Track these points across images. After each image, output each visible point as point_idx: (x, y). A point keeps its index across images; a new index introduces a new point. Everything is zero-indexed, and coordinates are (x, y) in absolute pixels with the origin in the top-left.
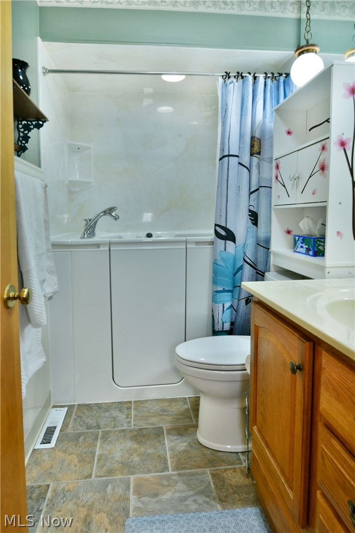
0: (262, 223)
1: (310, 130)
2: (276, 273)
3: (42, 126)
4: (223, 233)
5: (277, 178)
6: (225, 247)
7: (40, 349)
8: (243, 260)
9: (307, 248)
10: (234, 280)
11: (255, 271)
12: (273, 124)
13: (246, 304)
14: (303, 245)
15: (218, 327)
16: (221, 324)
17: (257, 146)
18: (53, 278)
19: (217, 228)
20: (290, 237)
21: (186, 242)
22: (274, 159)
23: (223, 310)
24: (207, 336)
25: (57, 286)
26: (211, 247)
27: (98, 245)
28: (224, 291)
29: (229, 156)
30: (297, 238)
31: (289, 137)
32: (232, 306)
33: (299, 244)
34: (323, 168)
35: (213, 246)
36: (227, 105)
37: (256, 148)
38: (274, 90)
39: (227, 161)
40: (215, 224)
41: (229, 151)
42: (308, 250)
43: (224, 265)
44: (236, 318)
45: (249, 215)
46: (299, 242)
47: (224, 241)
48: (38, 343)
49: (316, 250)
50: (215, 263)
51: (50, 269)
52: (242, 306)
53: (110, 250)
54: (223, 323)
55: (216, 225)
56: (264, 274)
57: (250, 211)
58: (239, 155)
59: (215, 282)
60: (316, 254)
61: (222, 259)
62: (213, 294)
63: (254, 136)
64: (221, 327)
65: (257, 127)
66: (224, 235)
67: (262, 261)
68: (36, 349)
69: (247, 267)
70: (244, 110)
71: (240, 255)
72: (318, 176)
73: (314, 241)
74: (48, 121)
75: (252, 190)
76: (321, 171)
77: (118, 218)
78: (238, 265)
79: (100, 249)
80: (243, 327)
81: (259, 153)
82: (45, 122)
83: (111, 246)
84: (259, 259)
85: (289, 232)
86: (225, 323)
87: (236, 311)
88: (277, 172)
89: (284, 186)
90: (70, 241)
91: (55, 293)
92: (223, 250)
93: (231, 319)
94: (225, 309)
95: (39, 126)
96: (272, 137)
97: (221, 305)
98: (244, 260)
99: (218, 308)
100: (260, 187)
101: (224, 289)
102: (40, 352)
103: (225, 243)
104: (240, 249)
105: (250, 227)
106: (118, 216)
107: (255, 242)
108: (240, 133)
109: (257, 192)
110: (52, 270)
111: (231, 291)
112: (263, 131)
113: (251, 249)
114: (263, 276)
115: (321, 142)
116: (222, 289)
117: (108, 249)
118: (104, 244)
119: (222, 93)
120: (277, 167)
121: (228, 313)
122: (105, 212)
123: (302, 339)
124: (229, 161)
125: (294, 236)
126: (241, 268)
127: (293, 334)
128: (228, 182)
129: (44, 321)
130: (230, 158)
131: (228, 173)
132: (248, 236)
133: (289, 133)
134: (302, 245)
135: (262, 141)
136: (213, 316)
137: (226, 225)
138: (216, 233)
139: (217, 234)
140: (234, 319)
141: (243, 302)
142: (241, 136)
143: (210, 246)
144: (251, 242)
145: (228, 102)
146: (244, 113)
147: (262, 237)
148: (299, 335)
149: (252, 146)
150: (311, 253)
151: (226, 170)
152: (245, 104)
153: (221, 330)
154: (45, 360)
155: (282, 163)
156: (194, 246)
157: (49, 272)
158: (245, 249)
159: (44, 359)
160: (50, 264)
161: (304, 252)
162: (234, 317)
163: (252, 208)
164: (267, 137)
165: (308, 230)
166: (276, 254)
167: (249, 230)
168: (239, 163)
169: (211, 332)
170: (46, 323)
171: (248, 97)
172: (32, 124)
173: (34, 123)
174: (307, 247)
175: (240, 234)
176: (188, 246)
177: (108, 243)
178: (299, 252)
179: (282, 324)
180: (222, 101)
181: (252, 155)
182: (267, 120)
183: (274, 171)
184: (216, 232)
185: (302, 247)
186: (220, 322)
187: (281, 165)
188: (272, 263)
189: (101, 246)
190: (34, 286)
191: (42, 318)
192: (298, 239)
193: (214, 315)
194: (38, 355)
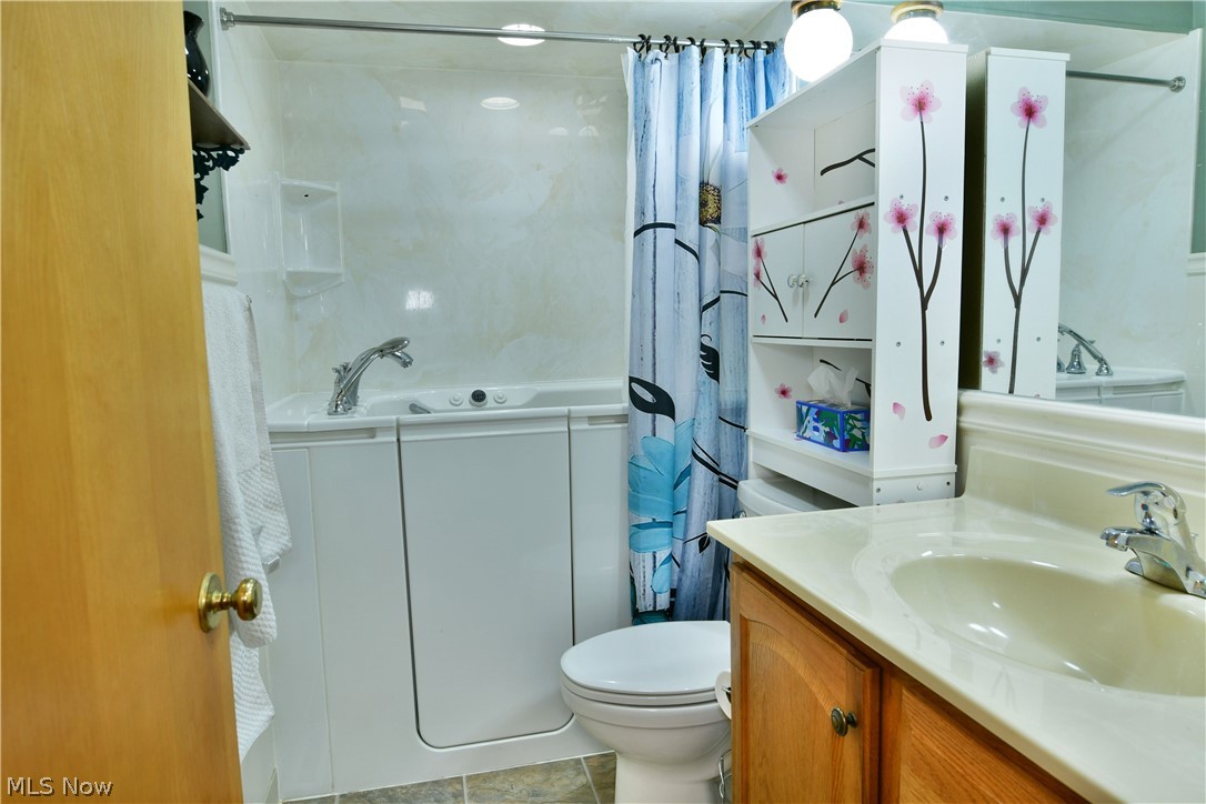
0: (728, 373)
1: (823, 172)
2: (760, 481)
3: (234, 161)
4: (648, 397)
5: (758, 276)
6: (654, 429)
7: (258, 688)
8: (690, 453)
9: (827, 433)
10: (673, 499)
11: (716, 477)
12: (745, 154)
13: (702, 549)
14: (819, 425)
15: (645, 604)
16: (652, 596)
17: (711, 204)
18: (278, 518)
19: (636, 387)
20: (790, 405)
21: (569, 418)
22: (750, 233)
23: (655, 566)
24: (621, 626)
25: (287, 538)
26: (622, 428)
27: (371, 431)
28: (654, 524)
29: (656, 225)
30: (805, 409)
31: (779, 186)
32: (671, 557)
33: (810, 421)
34: (862, 267)
35: (626, 425)
36: (647, 111)
37: (711, 209)
38: (745, 79)
39: (653, 237)
40: (630, 378)
41: (655, 215)
42: (830, 436)
43: (651, 467)
44: (680, 580)
45: (701, 356)
46: (808, 418)
47: (650, 415)
48: (252, 675)
49: (847, 437)
50: (632, 463)
51: (269, 499)
52: (692, 555)
53: (398, 440)
54: (655, 594)
55: (632, 380)
56: (737, 482)
57: (703, 347)
58: (677, 224)
59: (633, 504)
60: (847, 446)
61: (649, 454)
62: (630, 530)
63: (706, 181)
64: (652, 603)
65: (713, 161)
66: (651, 401)
67: (730, 454)
68: (250, 689)
69: (700, 470)
70: (683, 124)
71: (686, 445)
72: (850, 283)
73: (843, 419)
74: (249, 149)
75: (706, 301)
76: (857, 273)
77: (410, 363)
78: (682, 467)
79: (378, 439)
80: (695, 599)
81: (718, 220)
82: (242, 151)
83: (402, 432)
84: (724, 450)
85: (784, 393)
86: (658, 595)
87: (679, 566)
88: (758, 264)
89: (775, 297)
90: (306, 423)
91: (284, 554)
92: (650, 434)
93: (671, 583)
94: (658, 565)
95: (228, 163)
96: (743, 182)
97: (649, 556)
98: (694, 454)
99: (644, 561)
100: (722, 292)
101: (654, 519)
102: (258, 697)
103: (654, 420)
104: (684, 429)
105: (704, 383)
106: (409, 358)
107: (715, 416)
108: (677, 174)
109: (715, 306)
110: (273, 500)
111: (670, 525)
112: (724, 171)
113: (707, 430)
114: (735, 488)
115: (854, 212)
116: (651, 521)
117: (395, 439)
118: (386, 428)
119: (635, 82)
120: (759, 253)
121: (663, 571)
122: (382, 352)
123: (857, 662)
124: (655, 238)
125: (798, 402)
126: (688, 472)
127: (833, 647)
128: (654, 283)
129: (269, 630)
130: (658, 229)
131: (655, 265)
132: (700, 401)
133: (780, 178)
134: (816, 424)
135: (722, 193)
136: (632, 579)
137: (654, 381)
138: (634, 396)
139: (636, 400)
140: (676, 583)
141: (694, 545)
142: (679, 181)
143: (619, 426)
144: (707, 414)
145: (651, 105)
146: (683, 129)
147: (729, 403)
148: (849, 652)
149: (703, 204)
150: (837, 443)
151: (652, 259)
152: (685, 111)
153: (651, 609)
154: (271, 713)
155: (769, 244)
156: (586, 426)
157: (267, 507)
158: (696, 430)
159: (268, 712)
160: (269, 487)
161: (821, 439)
162: (676, 578)
163: (706, 341)
164: (733, 183)
165: (828, 392)
166: (759, 442)
167: (702, 389)
168: (677, 242)
169: (629, 616)
170: (275, 635)
171: (691, 95)
172: (211, 157)
173: (214, 154)
174: (827, 429)
175: (682, 399)
176: (572, 428)
177: (395, 424)
178: (809, 439)
179: (808, 624)
180: (636, 101)
181: (702, 223)
182: (733, 146)
183: (752, 261)
184: (632, 394)
185: (816, 429)
186: (649, 593)
187: (766, 250)
188: (751, 459)
189: (378, 434)
190: (245, 551)
191: (266, 623)
192: (808, 410)
193: (635, 576)
194: (256, 703)
